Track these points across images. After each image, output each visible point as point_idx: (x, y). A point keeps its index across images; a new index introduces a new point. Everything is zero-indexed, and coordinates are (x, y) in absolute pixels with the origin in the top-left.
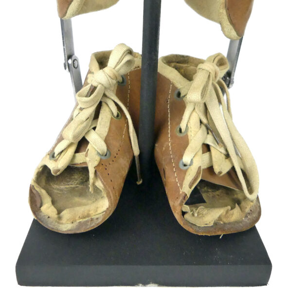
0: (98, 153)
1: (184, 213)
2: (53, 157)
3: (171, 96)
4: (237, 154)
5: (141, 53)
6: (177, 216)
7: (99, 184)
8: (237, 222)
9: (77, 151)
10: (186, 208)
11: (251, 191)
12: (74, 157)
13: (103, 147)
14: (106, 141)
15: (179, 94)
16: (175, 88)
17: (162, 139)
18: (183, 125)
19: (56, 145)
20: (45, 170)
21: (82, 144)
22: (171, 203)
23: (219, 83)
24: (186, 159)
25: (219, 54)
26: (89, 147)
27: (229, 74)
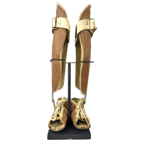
0: (62, 117)
1: (76, 126)
2: (53, 118)
3: (73, 106)
4: (85, 116)
5: (68, 98)
6: (75, 126)
7: (62, 122)
8: (86, 128)
9: (57, 117)
10: (77, 125)
11: (88, 123)
12: (57, 118)
13: (62, 116)
14: (63, 114)
15: (75, 105)
16: (74, 104)
17: (72, 114)
18: (76, 111)
19: (53, 117)
20: (51, 121)
21: (58, 115)
22: (74, 124)
23: (82, 104)
24: (76, 116)
25: (83, 98)
26: (60, 116)
27: (85, 101)
